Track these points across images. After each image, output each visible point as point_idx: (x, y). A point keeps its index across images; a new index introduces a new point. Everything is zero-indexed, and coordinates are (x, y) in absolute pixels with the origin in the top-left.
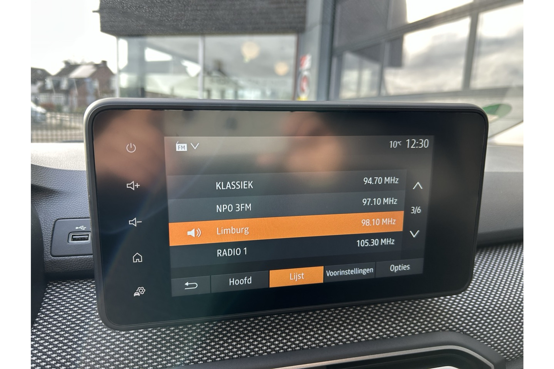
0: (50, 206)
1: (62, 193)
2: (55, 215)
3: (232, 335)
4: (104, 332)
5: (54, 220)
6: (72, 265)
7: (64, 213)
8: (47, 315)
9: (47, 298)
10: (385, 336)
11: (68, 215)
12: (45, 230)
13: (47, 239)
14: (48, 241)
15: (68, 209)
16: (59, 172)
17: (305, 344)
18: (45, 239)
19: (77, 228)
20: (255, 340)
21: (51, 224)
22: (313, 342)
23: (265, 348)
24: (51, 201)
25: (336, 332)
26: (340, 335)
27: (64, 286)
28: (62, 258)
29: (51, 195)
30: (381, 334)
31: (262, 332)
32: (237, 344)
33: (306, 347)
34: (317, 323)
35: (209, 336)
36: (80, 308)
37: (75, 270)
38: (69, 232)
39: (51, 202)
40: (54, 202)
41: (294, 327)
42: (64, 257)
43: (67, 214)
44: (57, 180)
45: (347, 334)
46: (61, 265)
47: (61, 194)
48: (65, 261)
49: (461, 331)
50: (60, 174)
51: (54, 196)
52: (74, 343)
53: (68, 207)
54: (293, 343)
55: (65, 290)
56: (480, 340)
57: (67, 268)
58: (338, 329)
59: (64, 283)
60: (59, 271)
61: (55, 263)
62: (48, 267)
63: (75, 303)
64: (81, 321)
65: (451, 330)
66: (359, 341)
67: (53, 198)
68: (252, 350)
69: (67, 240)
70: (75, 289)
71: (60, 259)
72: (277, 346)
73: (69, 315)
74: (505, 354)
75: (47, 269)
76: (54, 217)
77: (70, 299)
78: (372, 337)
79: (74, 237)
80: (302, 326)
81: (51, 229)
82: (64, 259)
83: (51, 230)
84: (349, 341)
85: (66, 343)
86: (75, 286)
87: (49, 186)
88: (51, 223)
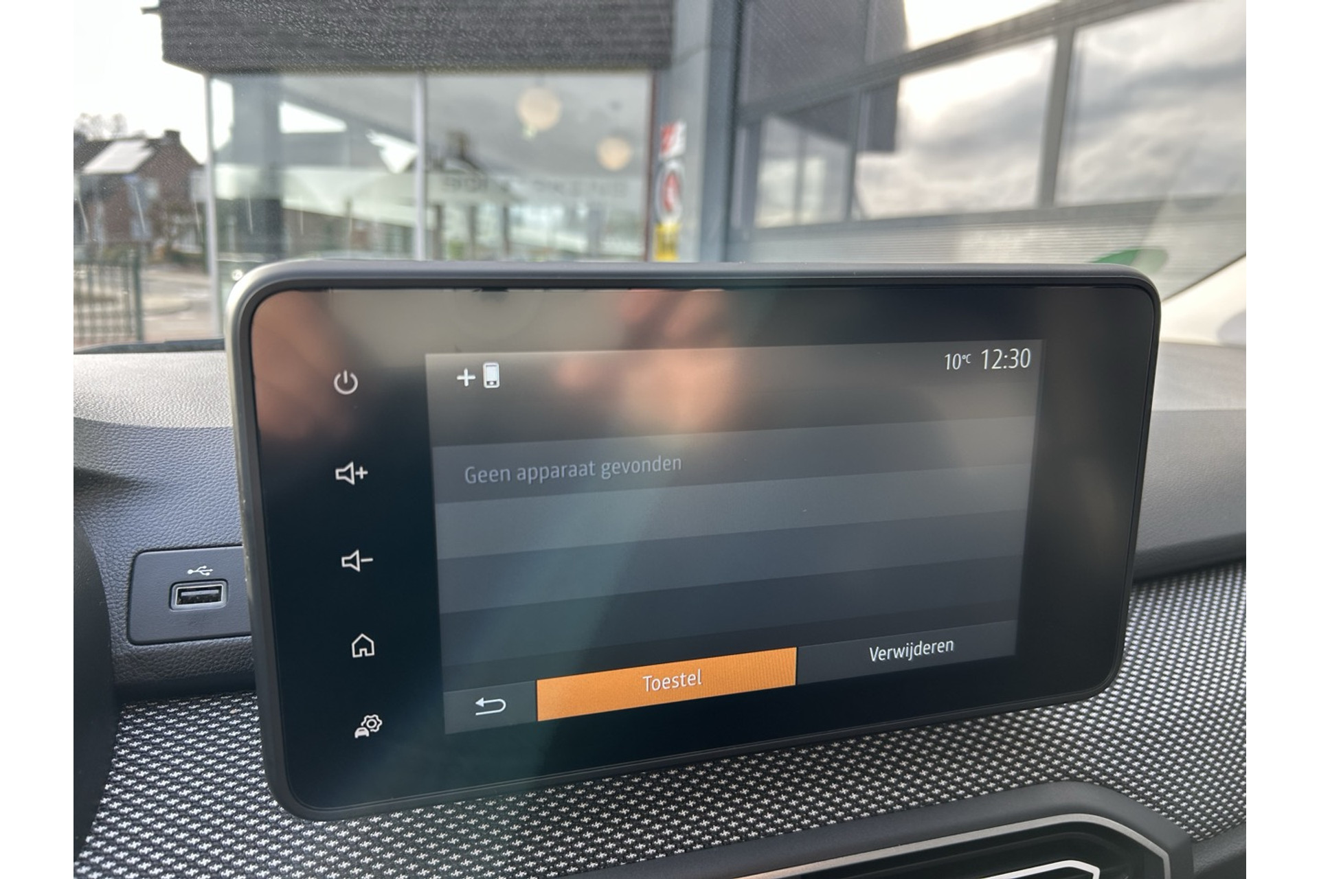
0: (118, 520)
1: (146, 485)
2: (134, 542)
3: (582, 816)
4: (273, 824)
5: (132, 555)
6: (182, 663)
7: (155, 536)
8: (129, 789)
9: (123, 746)
10: (930, 799)
11: (166, 541)
12: (111, 578)
13: (117, 603)
14: (118, 605)
15: (165, 525)
16: (134, 433)
17: (752, 827)
18: (111, 601)
19: (190, 572)
20: (637, 824)
21: (123, 564)
22: (770, 823)
23: (660, 842)
24: (120, 506)
25: (819, 797)
26: (830, 802)
27: (163, 715)
28: (157, 648)
29: (121, 492)
30: (921, 795)
31: (652, 805)
32: (595, 837)
33: (754, 834)
34: (777, 777)
35: (528, 821)
36: (210, 769)
37: (190, 675)
38: (172, 583)
39: (121, 508)
40: (126, 508)
41: (725, 789)
42: (161, 645)
43: (163, 537)
44: (130, 453)
45: (846, 798)
46: (156, 663)
47: (143, 489)
48: (165, 654)
49: (1096, 779)
50: (138, 438)
51: (128, 495)
52: (202, 854)
53: (164, 520)
54: (724, 826)
55: (167, 725)
56: (1135, 799)
57: (170, 672)
58: (826, 788)
59: (163, 707)
60: (150, 679)
61: (142, 661)
62: (123, 671)
63: (195, 755)
64: (215, 798)
65: (1073, 778)
66: (873, 813)
67: (125, 500)
68: (631, 848)
69: (168, 601)
70: (192, 720)
71: (153, 651)
72: (688, 835)
73: (184, 785)
74: (1191, 827)
75: (121, 674)
76: (129, 546)
77: (181, 745)
78: (900, 803)
79: (183, 594)
80: (742, 785)
81: (125, 577)
82: (161, 650)
83: (125, 579)
84: (851, 814)
85: (181, 856)
86: (190, 715)
87: (113, 470)
88: (123, 561)
